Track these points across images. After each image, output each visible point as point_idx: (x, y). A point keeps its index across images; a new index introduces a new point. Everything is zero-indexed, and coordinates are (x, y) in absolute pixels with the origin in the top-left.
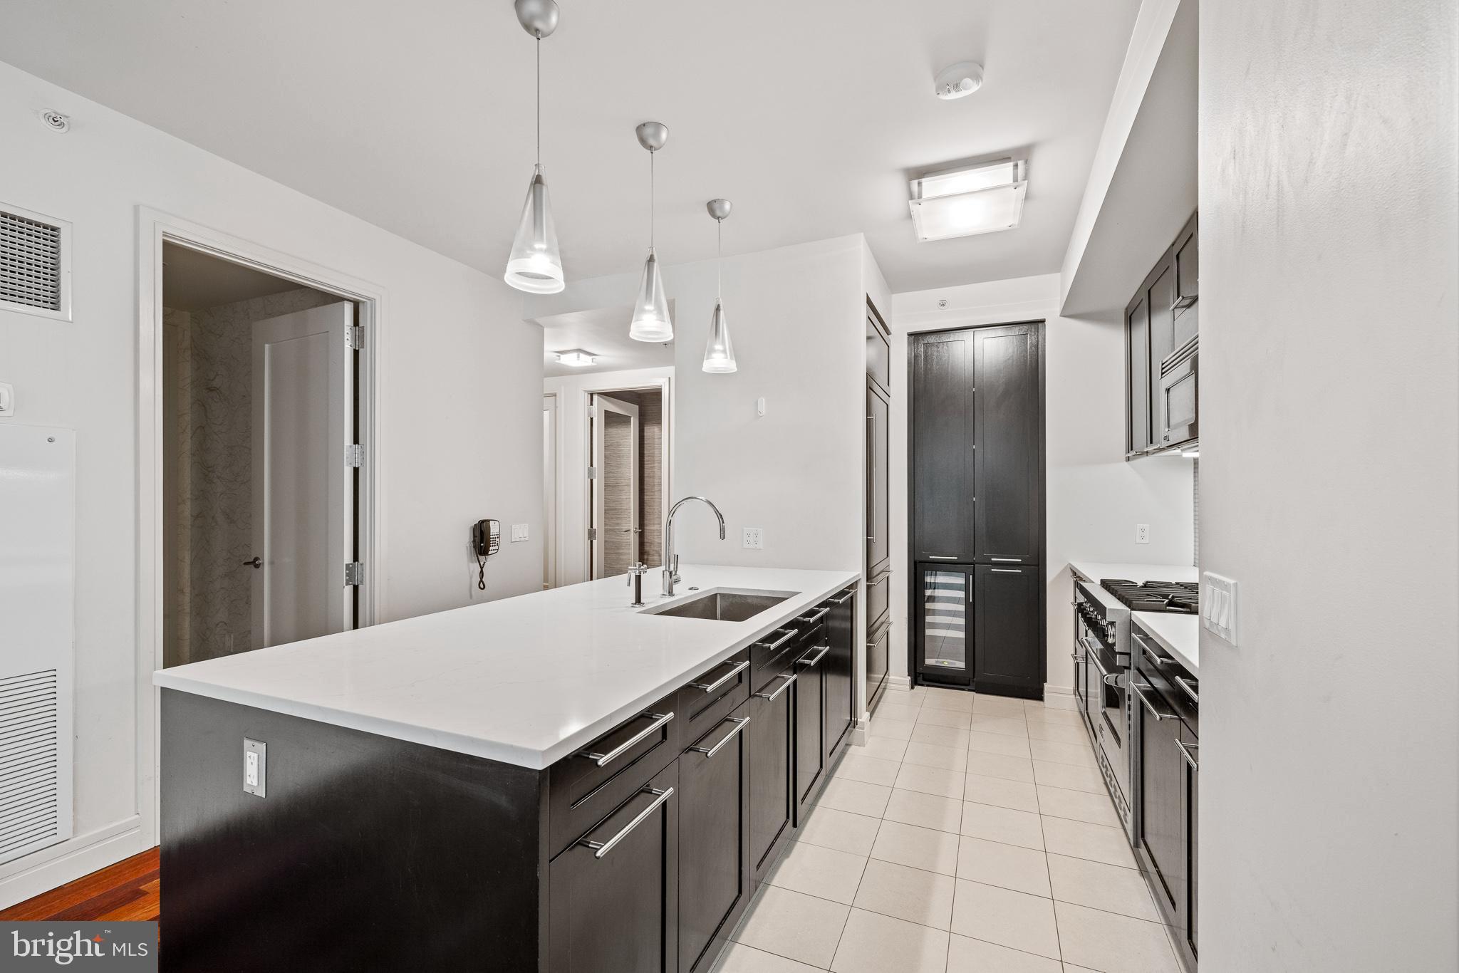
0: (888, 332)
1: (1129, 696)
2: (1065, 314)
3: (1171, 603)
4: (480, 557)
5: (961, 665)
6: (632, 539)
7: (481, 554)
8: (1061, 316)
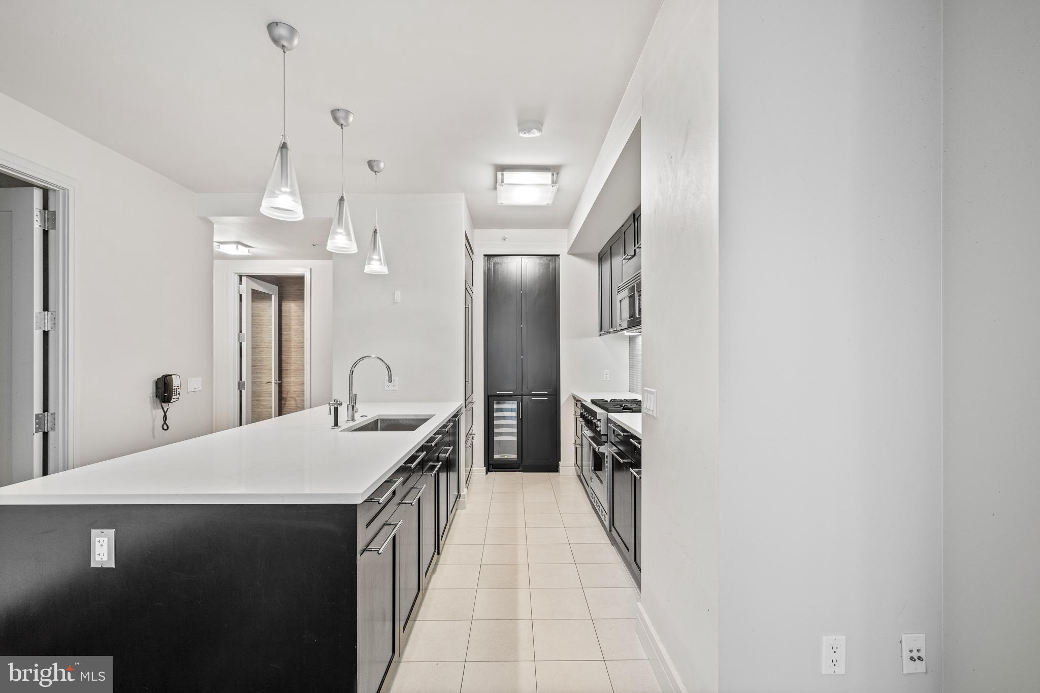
0: (473, 254)
1: (607, 456)
2: (571, 253)
3: (624, 409)
4: (163, 404)
5: (514, 456)
6: (273, 389)
7: (164, 402)
8: (568, 254)
